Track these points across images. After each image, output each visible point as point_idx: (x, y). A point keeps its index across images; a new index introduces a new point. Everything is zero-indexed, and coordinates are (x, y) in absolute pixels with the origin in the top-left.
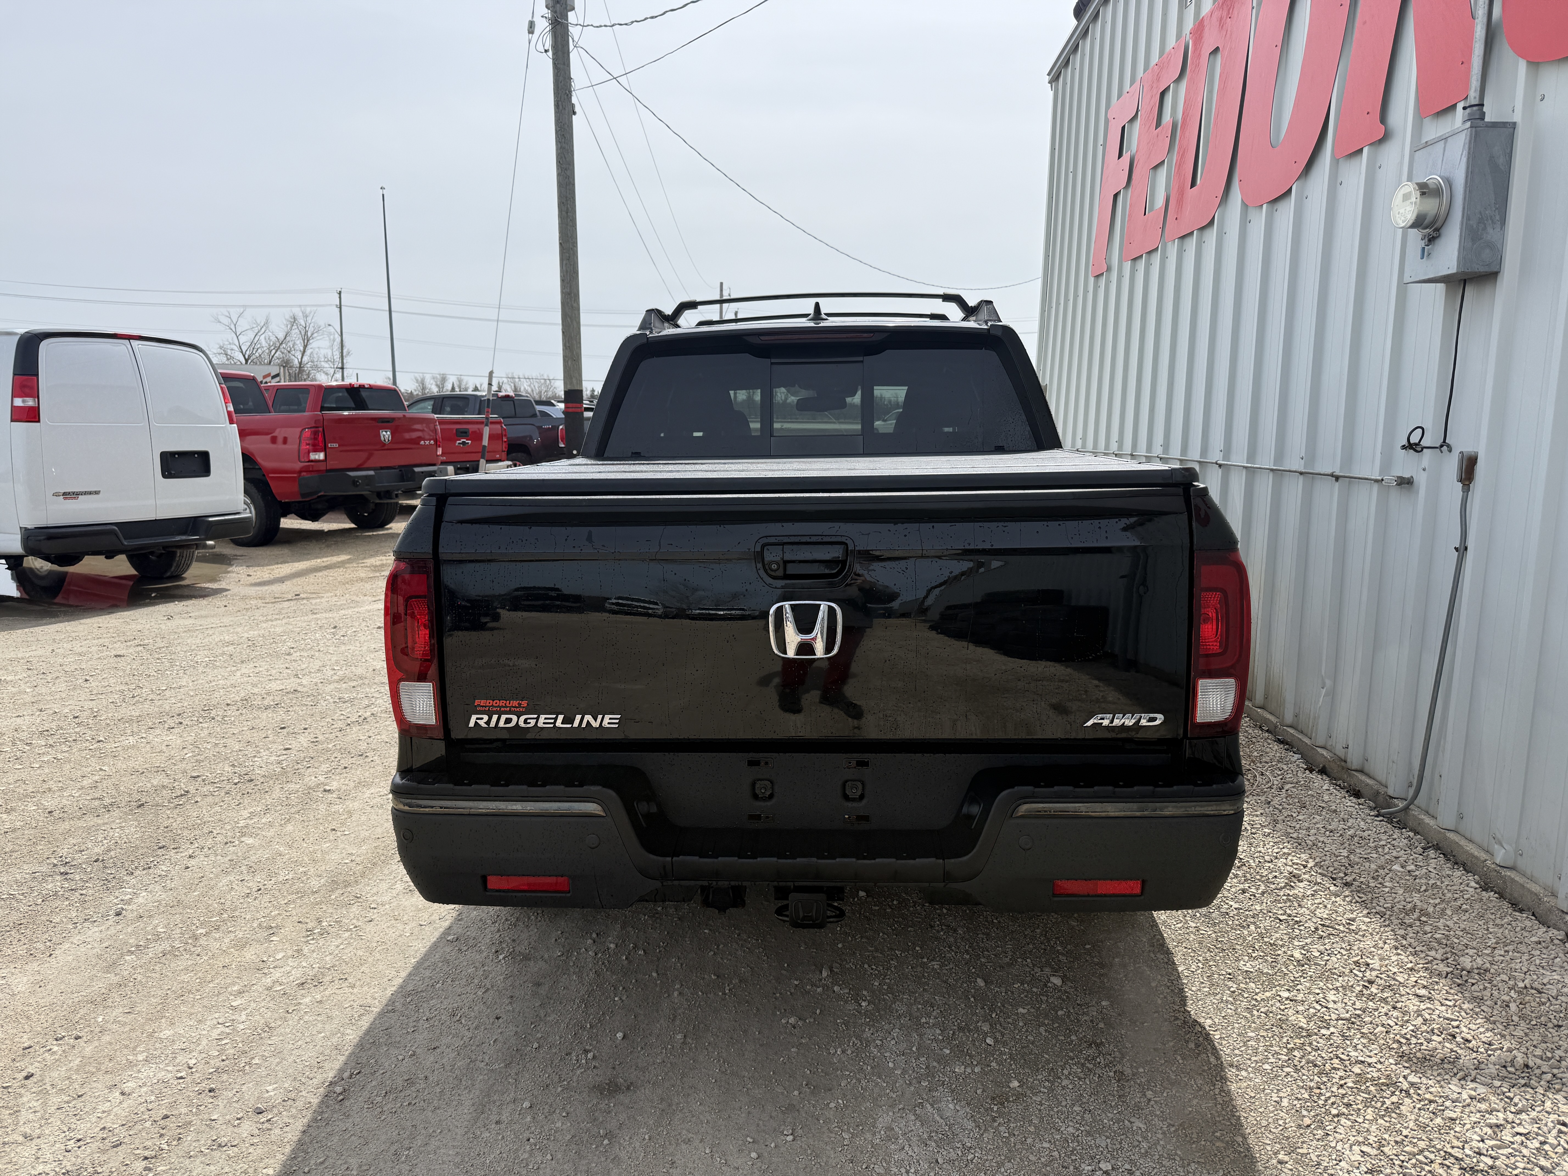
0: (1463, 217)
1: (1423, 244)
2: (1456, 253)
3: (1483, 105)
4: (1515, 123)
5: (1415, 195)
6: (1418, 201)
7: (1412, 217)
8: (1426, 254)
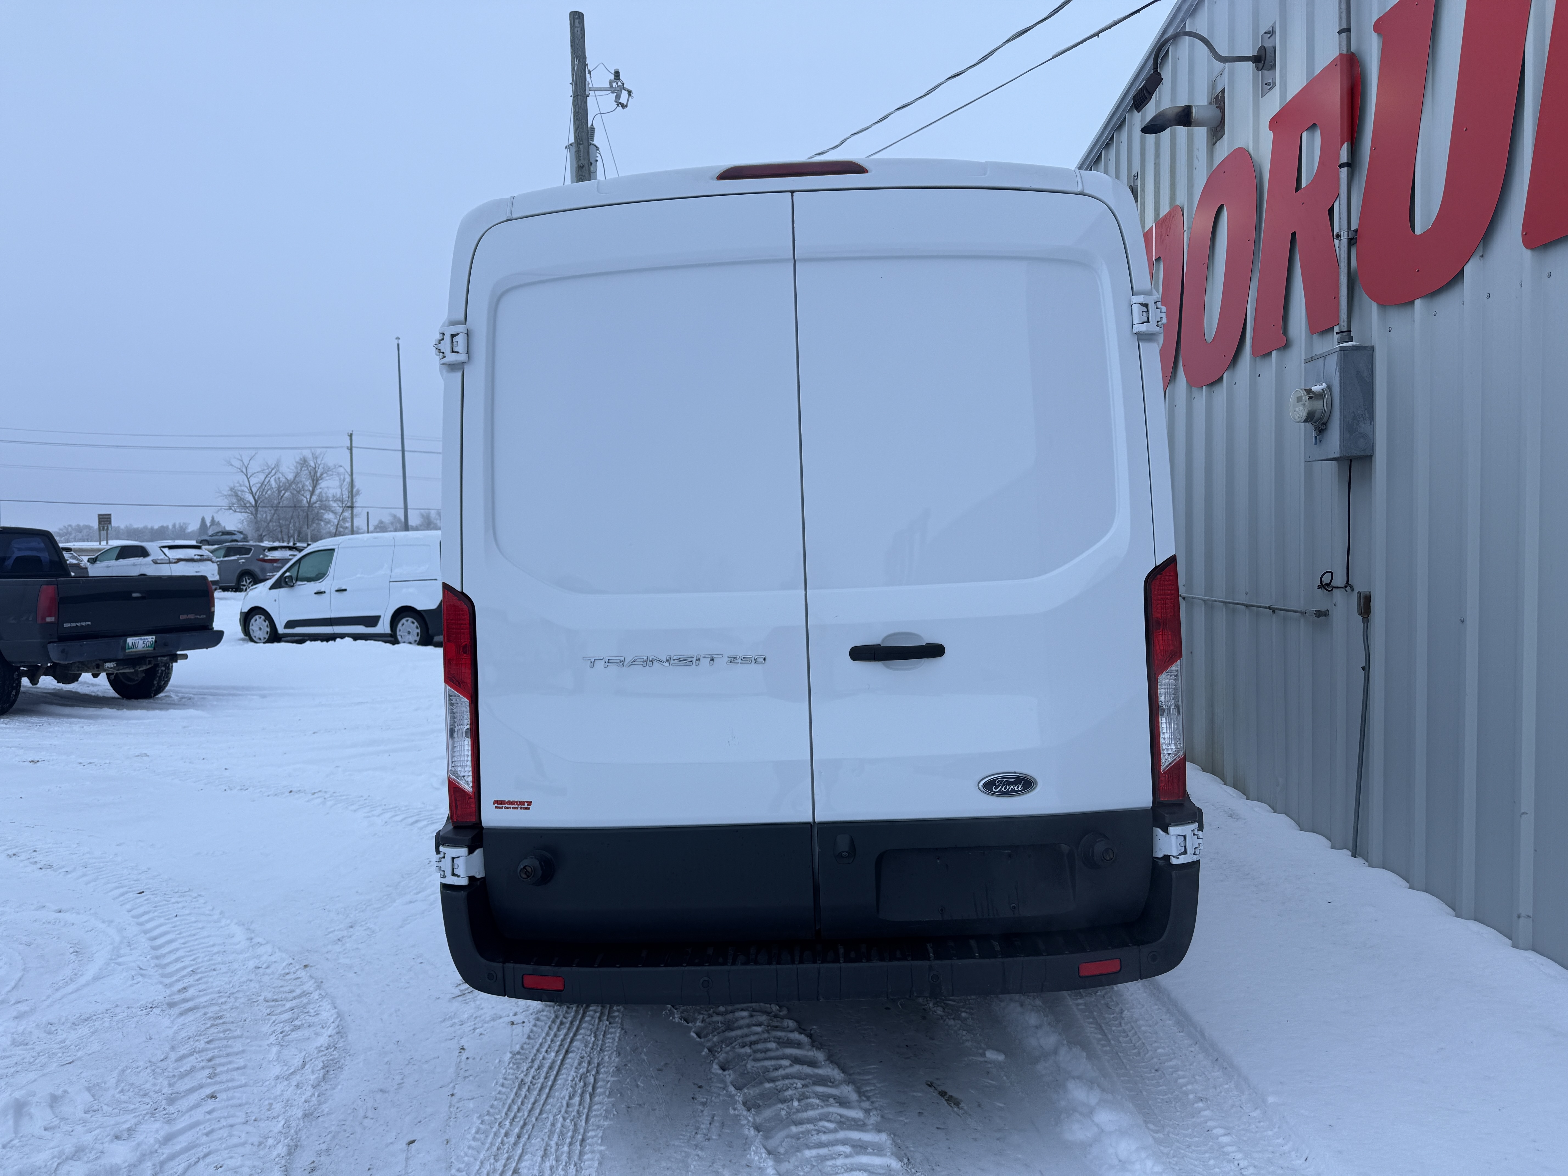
0: (1341, 416)
1: (1314, 434)
2: (1338, 443)
3: (1351, 331)
4: (1373, 347)
5: (1306, 398)
6: (1307, 403)
7: (1304, 414)
8: (1318, 441)
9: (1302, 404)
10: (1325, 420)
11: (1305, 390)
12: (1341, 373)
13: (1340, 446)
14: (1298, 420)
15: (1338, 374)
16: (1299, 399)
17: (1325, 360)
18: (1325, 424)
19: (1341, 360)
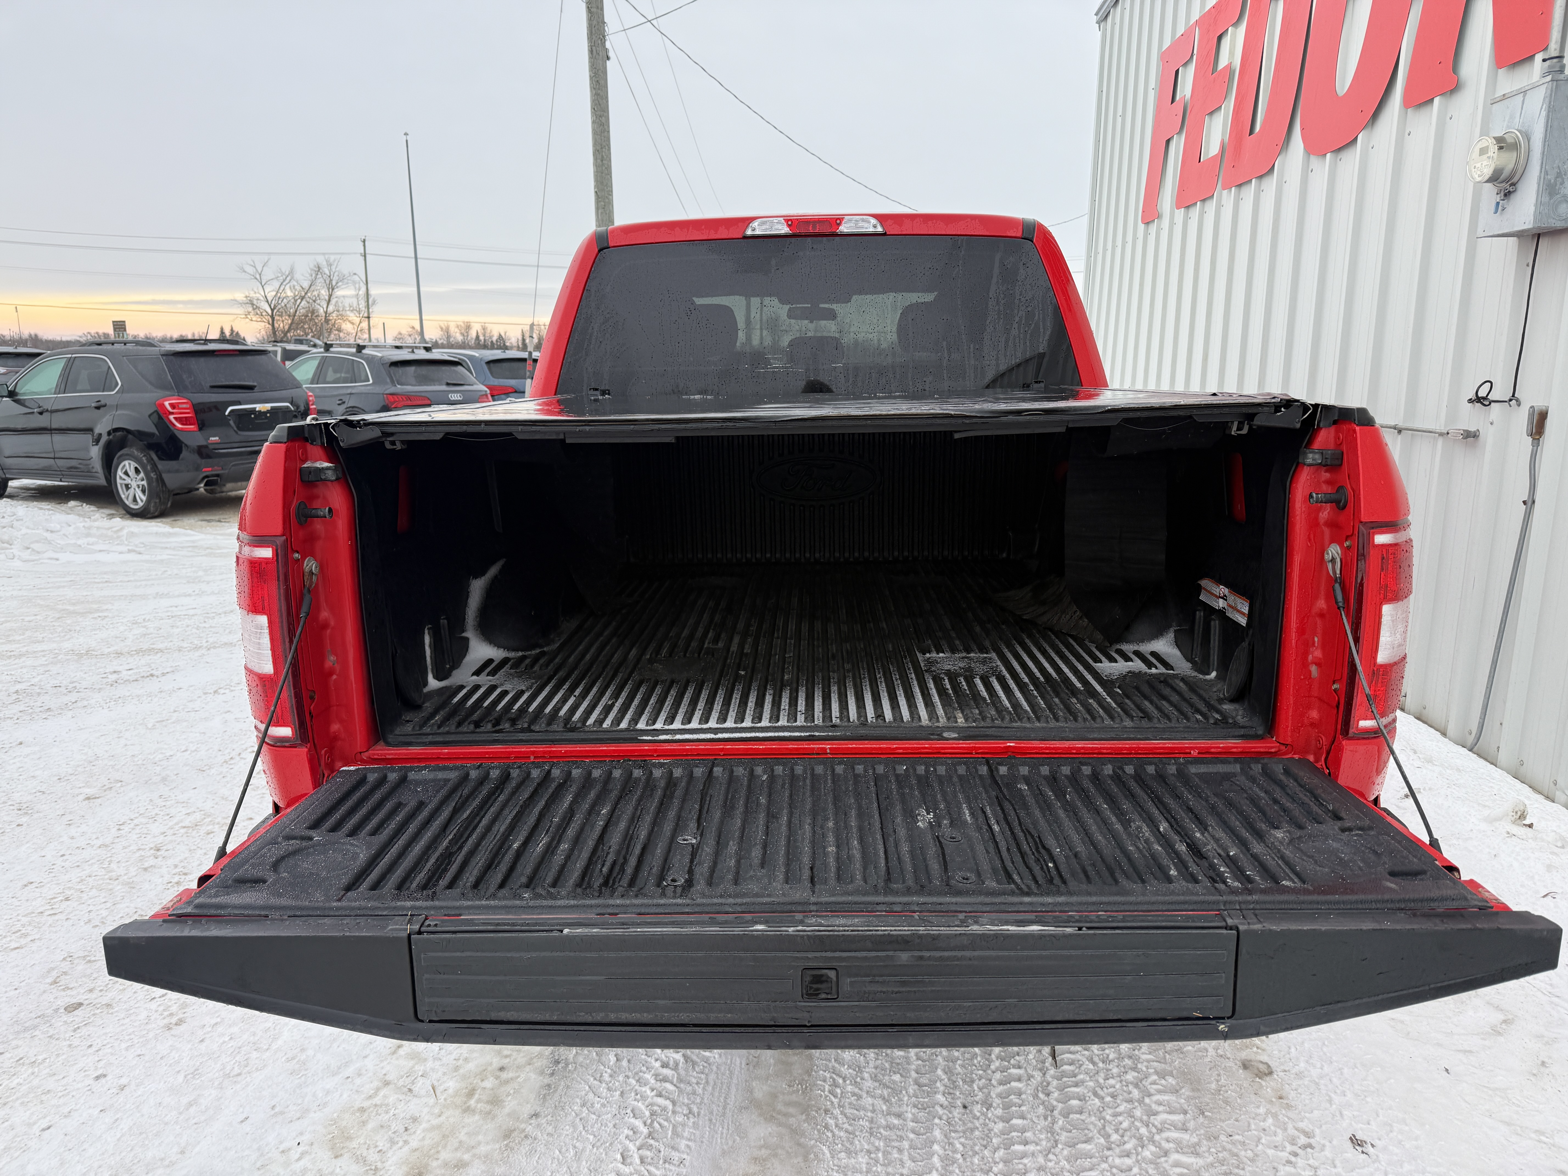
0: (1541, 169)
1: (1498, 198)
2: (1532, 209)
3: (1563, 57)
5: (1493, 150)
6: (1495, 155)
7: (1488, 172)
8: (1500, 208)
9: (1489, 158)
10: (1515, 180)
11: (1494, 138)
12: (1549, 112)
13: (1535, 212)
14: (1478, 179)
15: (1544, 113)
16: (1483, 151)
17: (1524, 96)
18: (1513, 184)
19: (1551, 95)
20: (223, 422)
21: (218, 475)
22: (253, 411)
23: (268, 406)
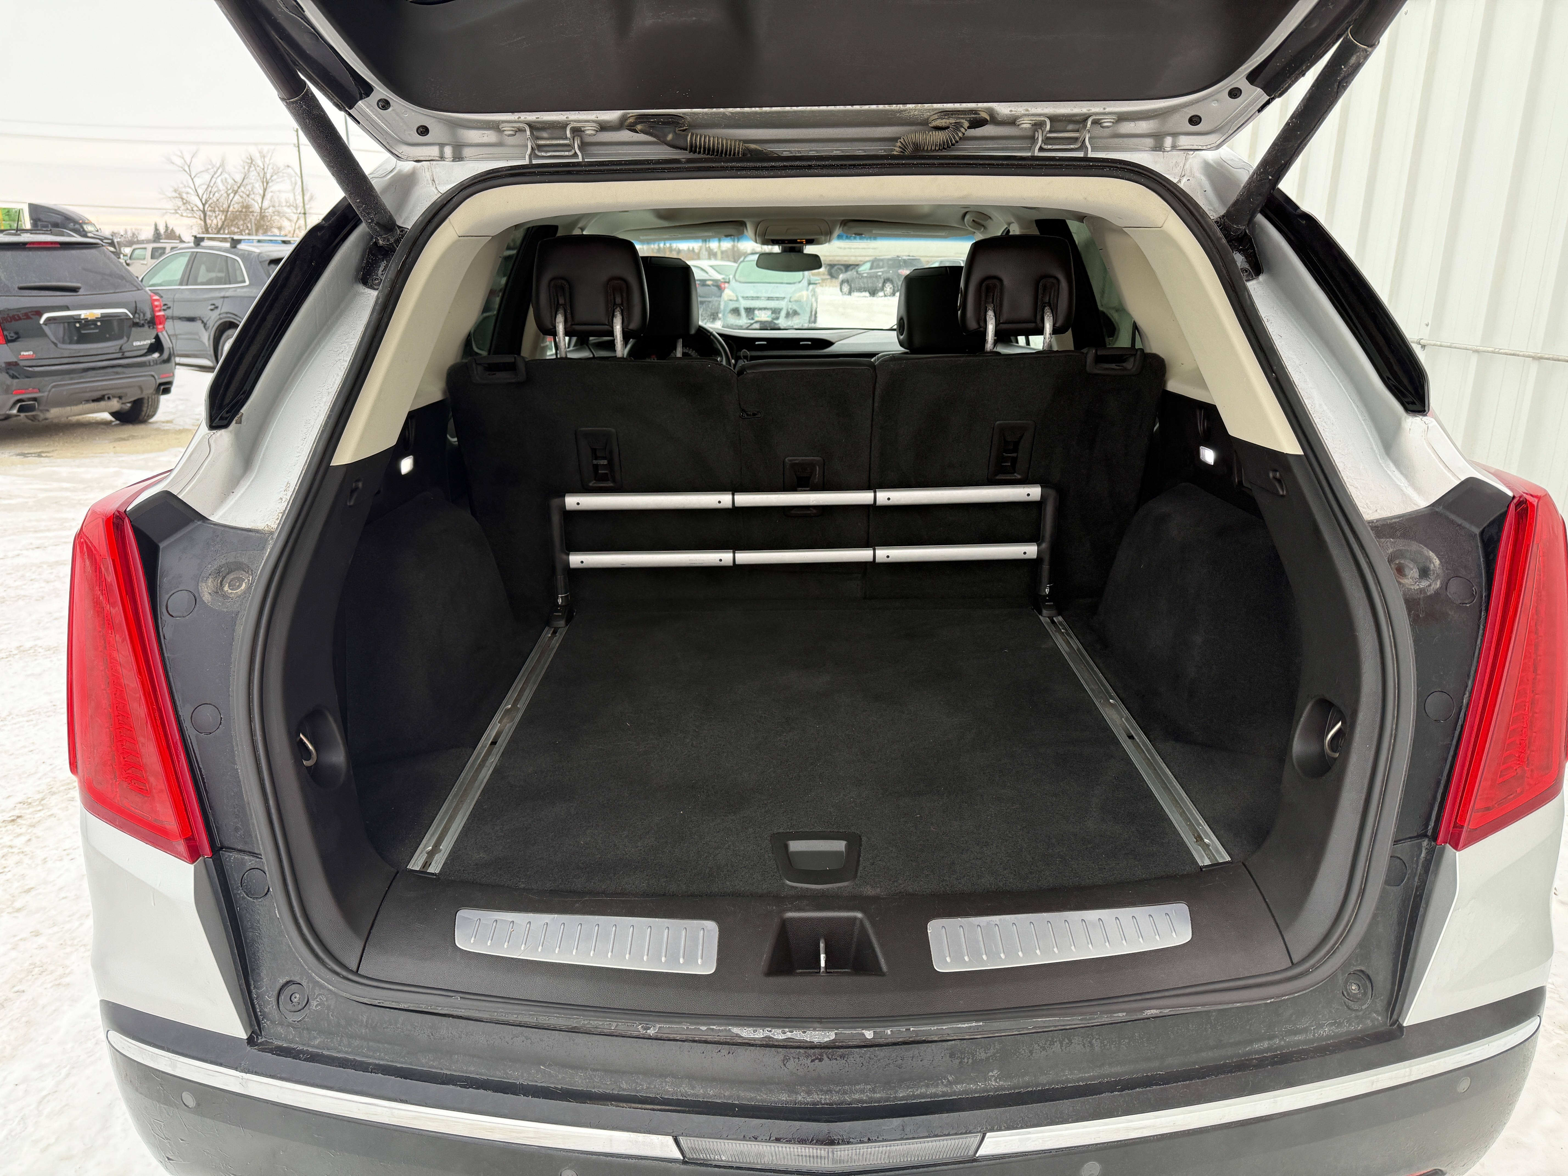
20: (38, 332)
21: (35, 399)
22: (77, 319)
23: (97, 313)
